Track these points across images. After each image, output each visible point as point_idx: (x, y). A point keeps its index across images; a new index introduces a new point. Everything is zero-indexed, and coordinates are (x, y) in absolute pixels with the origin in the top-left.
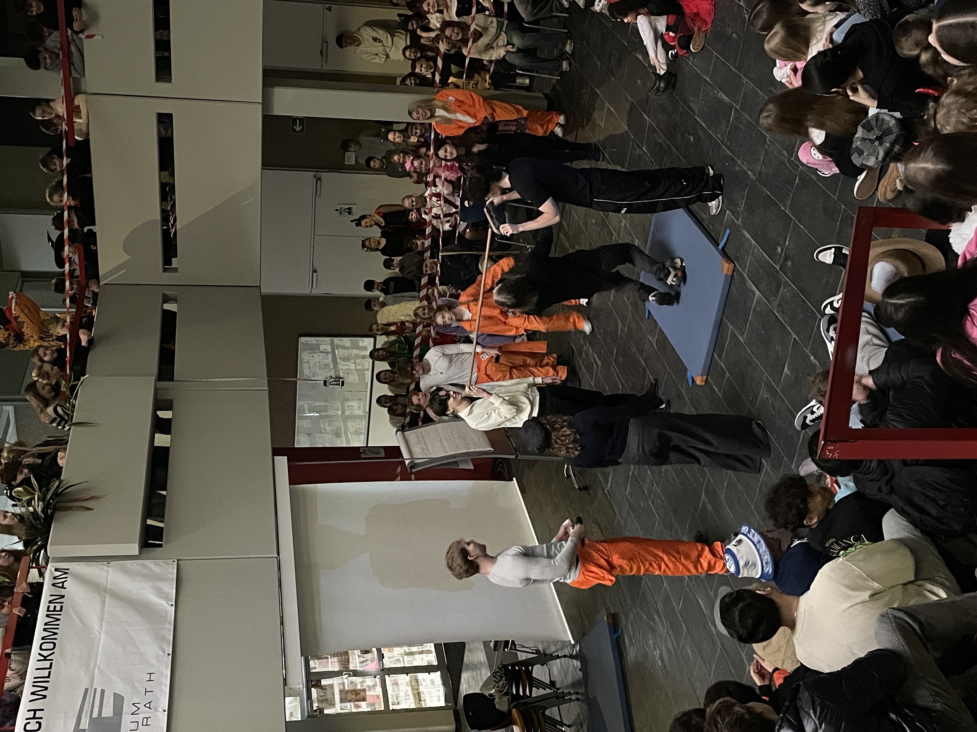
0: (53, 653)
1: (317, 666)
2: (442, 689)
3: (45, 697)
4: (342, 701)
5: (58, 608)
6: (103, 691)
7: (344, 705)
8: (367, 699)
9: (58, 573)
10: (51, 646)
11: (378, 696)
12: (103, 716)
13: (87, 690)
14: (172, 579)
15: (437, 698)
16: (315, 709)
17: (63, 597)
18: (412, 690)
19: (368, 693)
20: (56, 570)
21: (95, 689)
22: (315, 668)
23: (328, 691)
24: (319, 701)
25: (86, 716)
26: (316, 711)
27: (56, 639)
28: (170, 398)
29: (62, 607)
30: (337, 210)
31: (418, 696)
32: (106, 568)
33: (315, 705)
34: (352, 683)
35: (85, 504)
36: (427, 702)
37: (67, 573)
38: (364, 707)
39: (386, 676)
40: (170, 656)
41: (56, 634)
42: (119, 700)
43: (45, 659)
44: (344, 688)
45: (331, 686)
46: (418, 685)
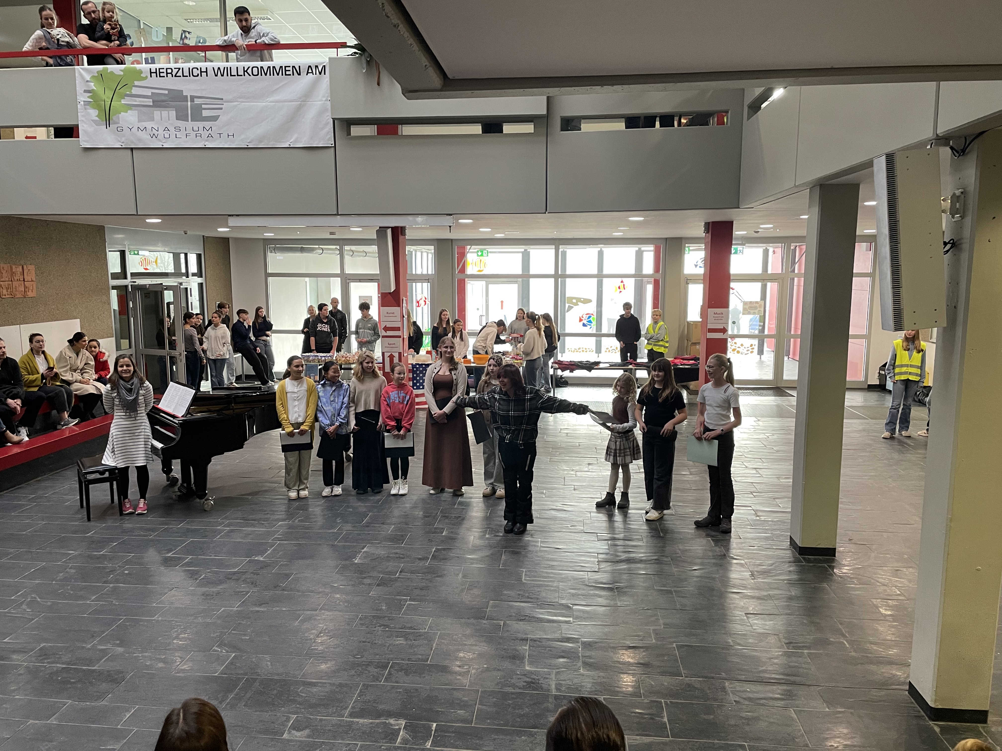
0: (250, 75)
5: (288, 73)
6: (221, 109)
9: (320, 68)
10: (256, 73)
12: (203, 111)
13: (222, 99)
14: (313, 144)
17: (299, 74)
20: (324, 66)
25: (202, 101)
27: (261, 75)
29: (290, 75)
32: (325, 99)
37: (320, 73)
40: (246, 147)
41: (266, 75)
42: (216, 118)
43: (245, 71)
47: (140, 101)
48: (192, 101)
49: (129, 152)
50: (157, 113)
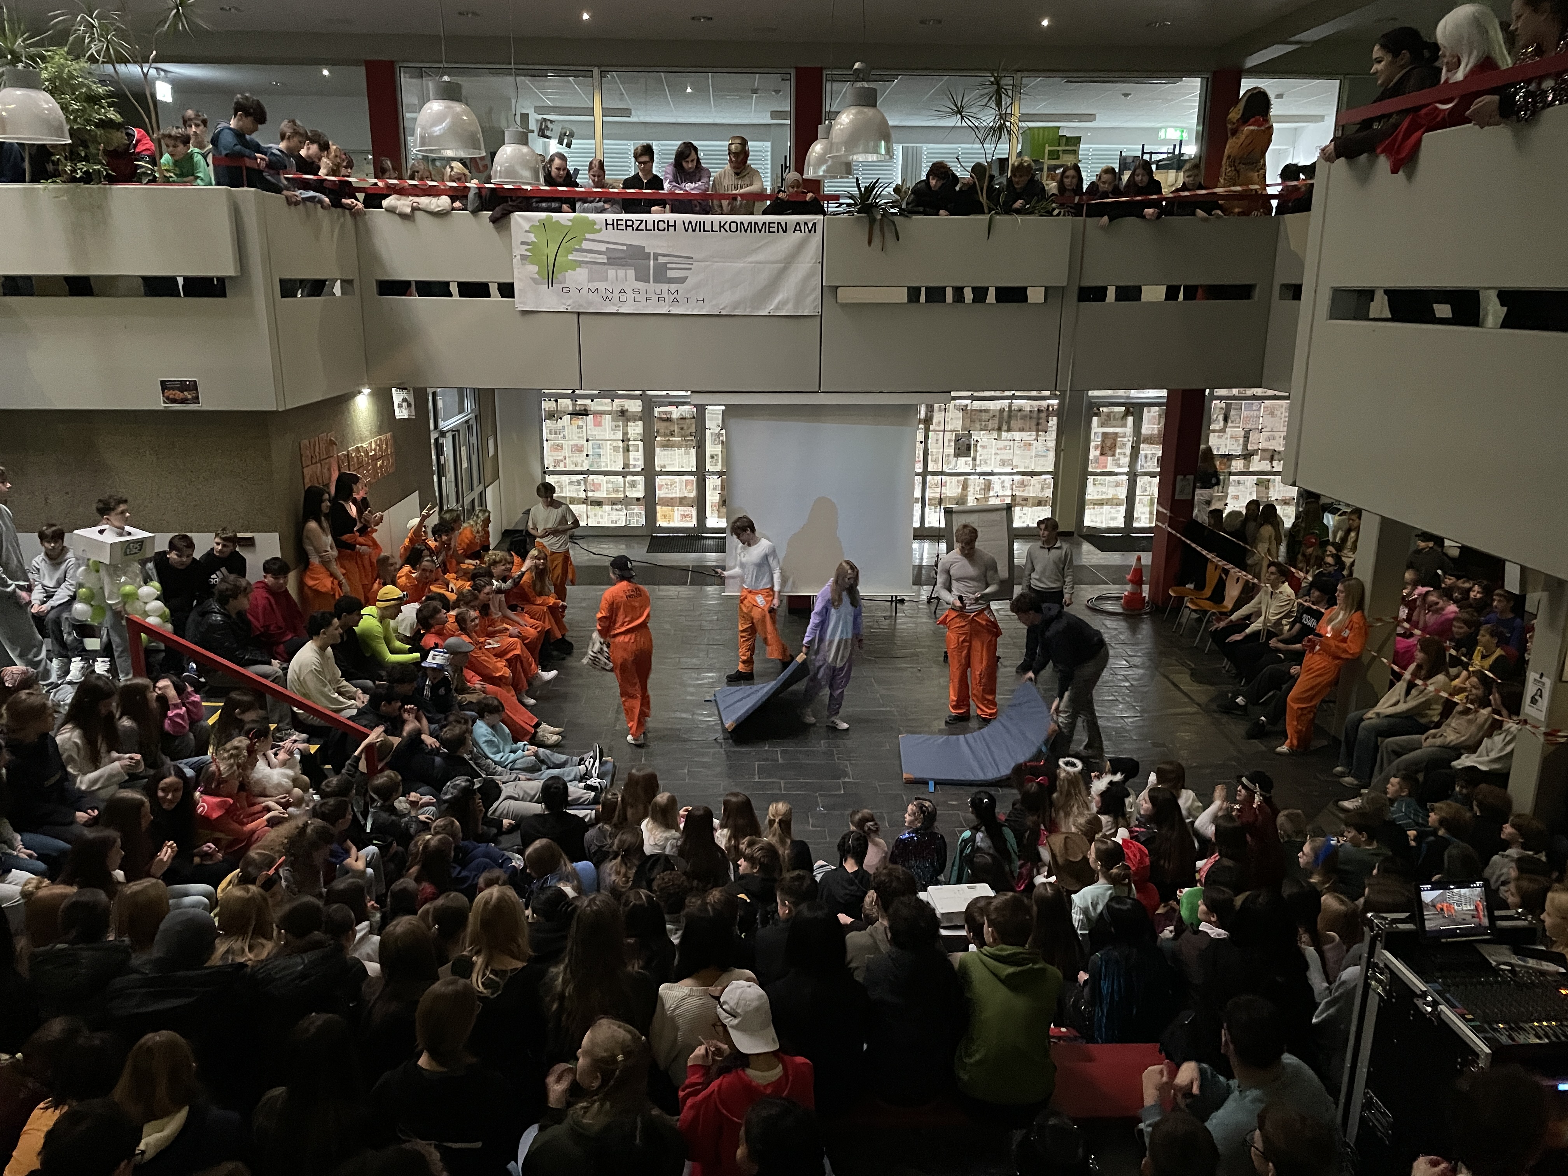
0: (727, 231)
3: (687, 230)
6: (690, 269)
10: (734, 229)
12: (669, 271)
13: (692, 258)
14: (795, 312)
17: (785, 232)
18: (1108, 499)
19: (1110, 459)
23: (1120, 422)
24: (1109, 413)
25: (668, 260)
26: (1098, 409)
27: (742, 231)
28: (1049, 300)
29: (773, 231)
31: (1101, 503)
32: (813, 261)
33: (1105, 410)
34: (1125, 445)
35: (876, 241)
36: (1091, 510)
37: (810, 232)
38: (1094, 453)
41: (747, 230)
43: (722, 226)
47: (592, 258)
48: (656, 259)
49: (576, 316)
50: (611, 272)
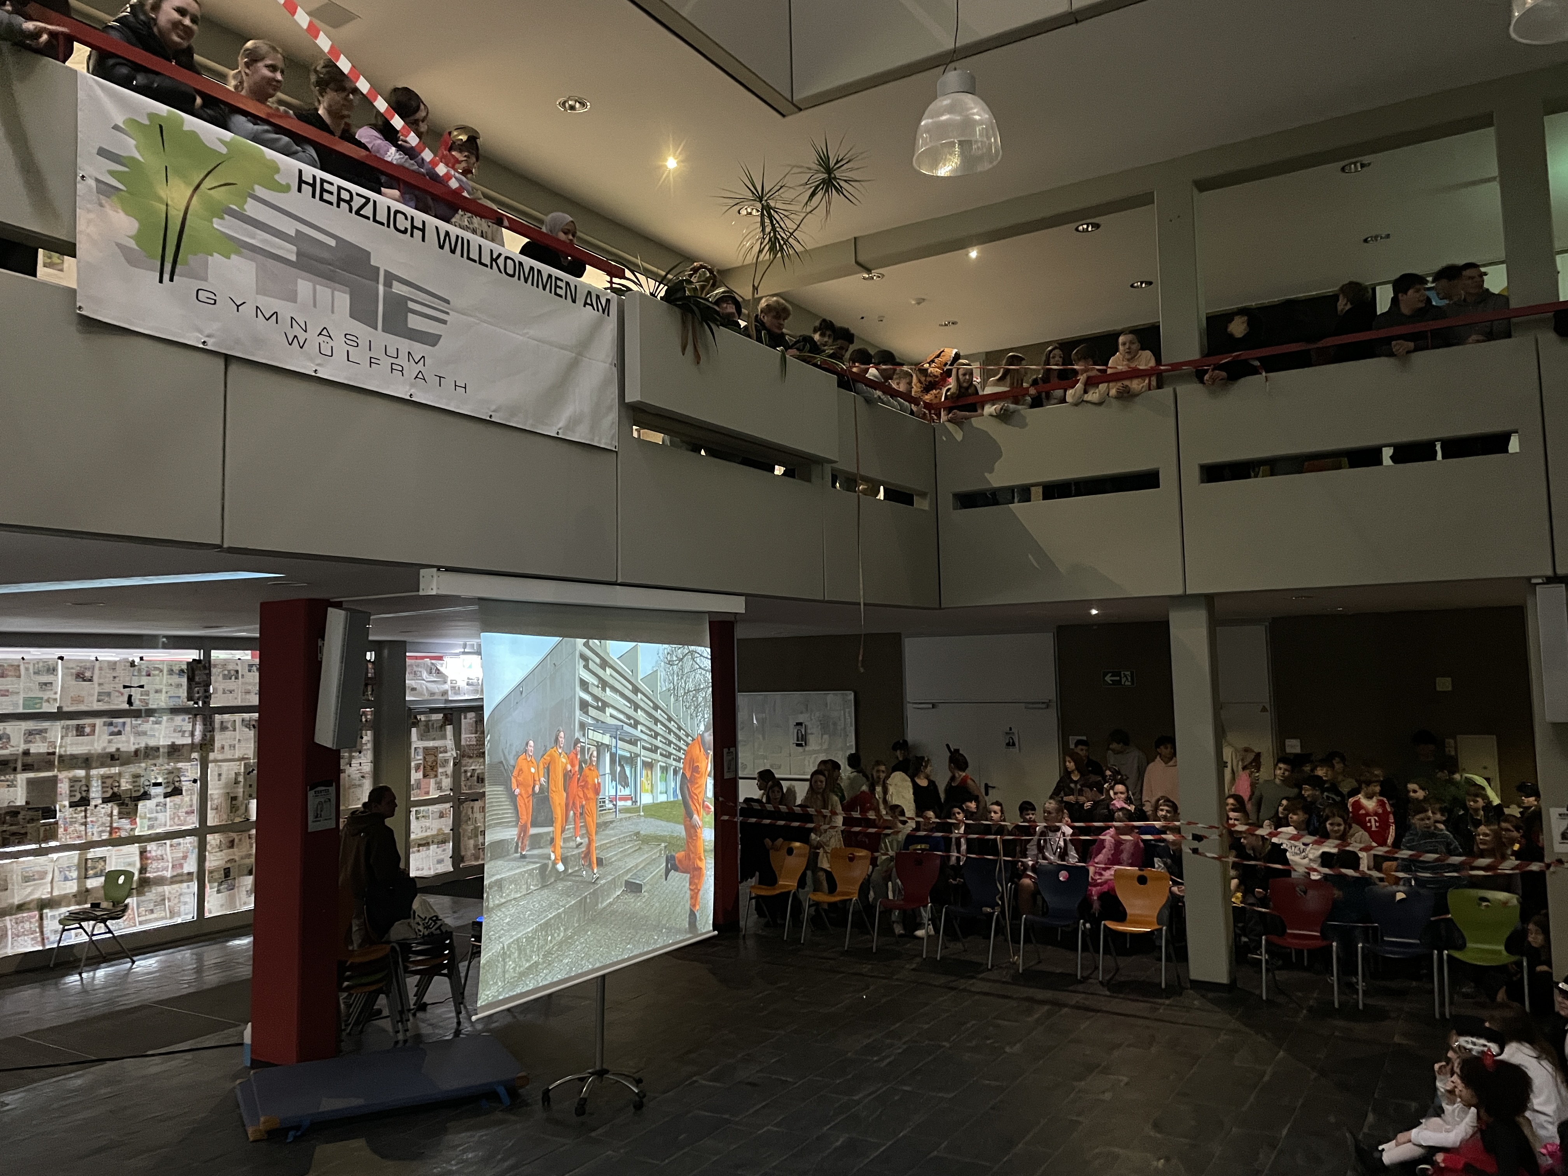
0: (500, 271)
1: (468, 720)
2: (432, 873)
3: (442, 247)
4: (426, 749)
5: (559, 291)
6: (444, 322)
7: (421, 751)
8: (426, 780)
9: (604, 302)
10: (511, 272)
11: (427, 793)
12: (410, 315)
13: (448, 302)
14: (593, 440)
15: (420, 867)
16: (419, 717)
17: (574, 301)
18: (433, 836)
19: (432, 781)
20: (608, 301)
21: (447, 313)
22: (465, 718)
23: (439, 733)
24: (427, 722)
25: (410, 292)
26: (416, 718)
27: (519, 279)
28: (813, 480)
29: (561, 296)
30: (1011, 729)
31: (425, 843)
32: (610, 360)
33: (423, 718)
34: (447, 761)
35: (690, 348)
36: (417, 854)
37: (604, 312)
38: (416, 776)
39: (451, 804)
40: (488, 418)
41: (526, 281)
42: (432, 340)
43: (494, 260)
44: (441, 752)
45: (444, 737)
46: (438, 843)
47: (264, 241)
48: (388, 284)
49: (221, 363)
50: (304, 286)
